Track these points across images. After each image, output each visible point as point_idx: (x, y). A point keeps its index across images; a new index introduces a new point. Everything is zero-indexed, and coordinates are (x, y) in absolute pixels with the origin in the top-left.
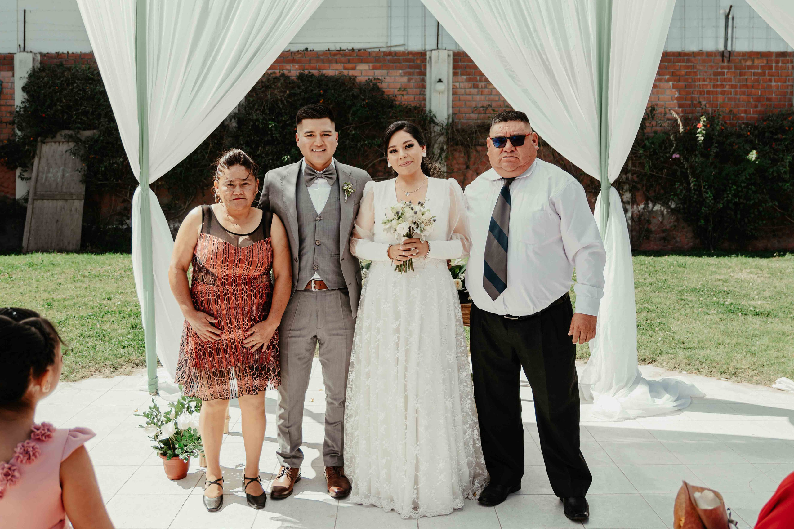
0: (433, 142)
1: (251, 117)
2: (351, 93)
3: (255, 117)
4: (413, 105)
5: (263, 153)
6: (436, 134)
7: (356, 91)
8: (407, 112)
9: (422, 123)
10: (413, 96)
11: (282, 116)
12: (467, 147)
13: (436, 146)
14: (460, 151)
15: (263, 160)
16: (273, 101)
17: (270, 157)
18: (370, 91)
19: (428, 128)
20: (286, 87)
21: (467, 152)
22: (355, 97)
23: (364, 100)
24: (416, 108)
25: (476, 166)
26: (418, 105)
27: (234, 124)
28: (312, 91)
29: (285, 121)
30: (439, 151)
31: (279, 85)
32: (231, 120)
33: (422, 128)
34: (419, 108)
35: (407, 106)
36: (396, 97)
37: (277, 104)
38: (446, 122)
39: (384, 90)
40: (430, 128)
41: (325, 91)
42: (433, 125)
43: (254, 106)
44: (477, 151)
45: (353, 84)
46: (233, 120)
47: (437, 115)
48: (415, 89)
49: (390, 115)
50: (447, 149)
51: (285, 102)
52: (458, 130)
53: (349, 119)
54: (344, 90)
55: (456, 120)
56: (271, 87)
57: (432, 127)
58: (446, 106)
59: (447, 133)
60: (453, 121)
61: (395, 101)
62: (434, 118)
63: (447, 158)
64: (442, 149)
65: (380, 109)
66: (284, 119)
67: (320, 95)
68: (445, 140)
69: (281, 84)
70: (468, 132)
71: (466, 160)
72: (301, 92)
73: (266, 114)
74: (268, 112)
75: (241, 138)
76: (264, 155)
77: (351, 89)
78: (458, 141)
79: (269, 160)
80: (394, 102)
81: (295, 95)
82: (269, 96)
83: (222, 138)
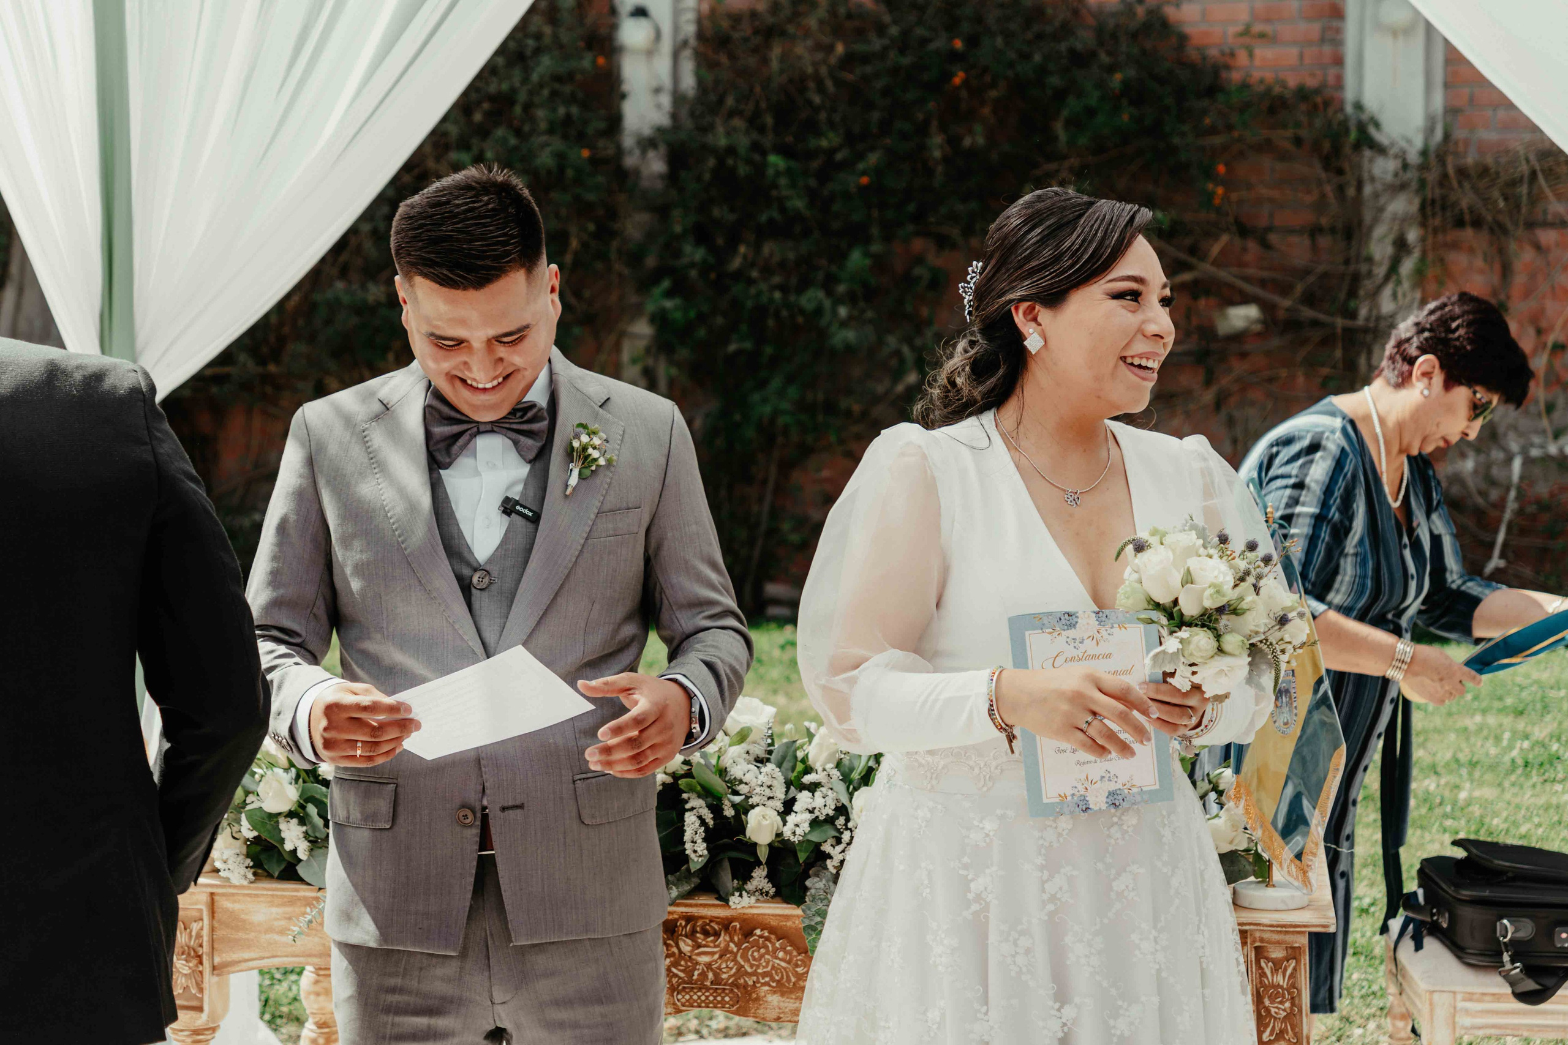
0: (1368, 216)
1: (710, 139)
2: (1063, 47)
3: (723, 142)
4: (1292, 82)
5: (753, 265)
6: (1379, 186)
7: (1084, 39)
8: (1272, 111)
9: (1327, 146)
10: (1294, 51)
11: (819, 134)
12: (1499, 230)
13: (1379, 231)
14: (1471, 250)
15: (753, 291)
16: (791, 81)
17: (777, 279)
18: (1134, 36)
19: (1346, 166)
20: (838, 31)
21: (1501, 251)
22: (1080, 59)
23: (1111, 69)
24: (1303, 94)
25: (1532, 304)
26: (1311, 83)
27: (656, 165)
28: (924, 42)
29: (832, 151)
30: (1389, 250)
31: (812, 22)
32: (644, 152)
33: (1326, 167)
34: (1317, 91)
35: (1269, 90)
36: (1232, 55)
37: (803, 90)
38: (1418, 142)
39: (1188, 29)
40: (1359, 167)
41: (973, 41)
42: (1367, 153)
43: (721, 101)
44: (1538, 247)
45: (1076, 12)
46: (651, 154)
47: (1385, 119)
48: (1303, 26)
49: (1207, 121)
50: (1423, 240)
51: (829, 84)
52: (1462, 172)
53: (1057, 138)
54: (1040, 37)
55: (1459, 134)
56: (783, 33)
57: (1366, 164)
58: (1419, 82)
59: (1422, 183)
60: (1447, 136)
61: (1228, 67)
62: (1372, 130)
63: (1419, 276)
64: (1401, 246)
65: (1169, 101)
66: (824, 143)
67: (954, 57)
68: (1414, 207)
69: (821, 22)
70: (1504, 178)
71: (1496, 279)
72: (885, 49)
73: (762, 130)
74: (769, 120)
75: (676, 213)
76: (755, 274)
77: (1066, 30)
78: (1461, 210)
79: (774, 288)
80: (1224, 74)
81: (865, 59)
82: (775, 65)
83: (612, 214)
